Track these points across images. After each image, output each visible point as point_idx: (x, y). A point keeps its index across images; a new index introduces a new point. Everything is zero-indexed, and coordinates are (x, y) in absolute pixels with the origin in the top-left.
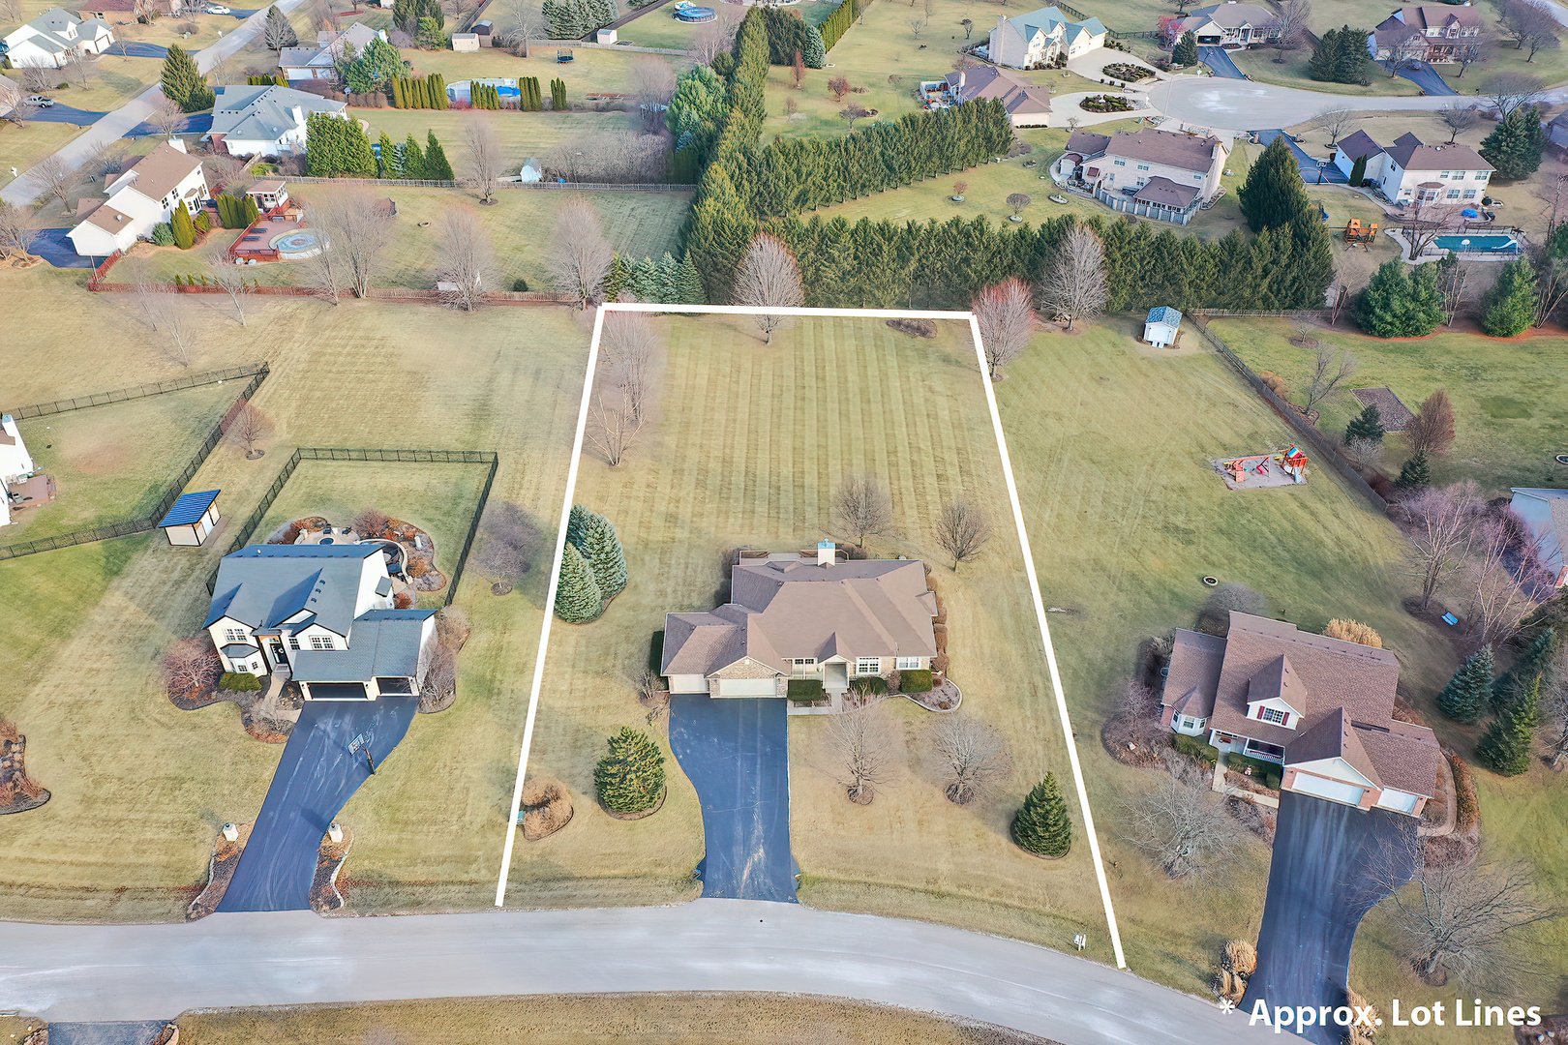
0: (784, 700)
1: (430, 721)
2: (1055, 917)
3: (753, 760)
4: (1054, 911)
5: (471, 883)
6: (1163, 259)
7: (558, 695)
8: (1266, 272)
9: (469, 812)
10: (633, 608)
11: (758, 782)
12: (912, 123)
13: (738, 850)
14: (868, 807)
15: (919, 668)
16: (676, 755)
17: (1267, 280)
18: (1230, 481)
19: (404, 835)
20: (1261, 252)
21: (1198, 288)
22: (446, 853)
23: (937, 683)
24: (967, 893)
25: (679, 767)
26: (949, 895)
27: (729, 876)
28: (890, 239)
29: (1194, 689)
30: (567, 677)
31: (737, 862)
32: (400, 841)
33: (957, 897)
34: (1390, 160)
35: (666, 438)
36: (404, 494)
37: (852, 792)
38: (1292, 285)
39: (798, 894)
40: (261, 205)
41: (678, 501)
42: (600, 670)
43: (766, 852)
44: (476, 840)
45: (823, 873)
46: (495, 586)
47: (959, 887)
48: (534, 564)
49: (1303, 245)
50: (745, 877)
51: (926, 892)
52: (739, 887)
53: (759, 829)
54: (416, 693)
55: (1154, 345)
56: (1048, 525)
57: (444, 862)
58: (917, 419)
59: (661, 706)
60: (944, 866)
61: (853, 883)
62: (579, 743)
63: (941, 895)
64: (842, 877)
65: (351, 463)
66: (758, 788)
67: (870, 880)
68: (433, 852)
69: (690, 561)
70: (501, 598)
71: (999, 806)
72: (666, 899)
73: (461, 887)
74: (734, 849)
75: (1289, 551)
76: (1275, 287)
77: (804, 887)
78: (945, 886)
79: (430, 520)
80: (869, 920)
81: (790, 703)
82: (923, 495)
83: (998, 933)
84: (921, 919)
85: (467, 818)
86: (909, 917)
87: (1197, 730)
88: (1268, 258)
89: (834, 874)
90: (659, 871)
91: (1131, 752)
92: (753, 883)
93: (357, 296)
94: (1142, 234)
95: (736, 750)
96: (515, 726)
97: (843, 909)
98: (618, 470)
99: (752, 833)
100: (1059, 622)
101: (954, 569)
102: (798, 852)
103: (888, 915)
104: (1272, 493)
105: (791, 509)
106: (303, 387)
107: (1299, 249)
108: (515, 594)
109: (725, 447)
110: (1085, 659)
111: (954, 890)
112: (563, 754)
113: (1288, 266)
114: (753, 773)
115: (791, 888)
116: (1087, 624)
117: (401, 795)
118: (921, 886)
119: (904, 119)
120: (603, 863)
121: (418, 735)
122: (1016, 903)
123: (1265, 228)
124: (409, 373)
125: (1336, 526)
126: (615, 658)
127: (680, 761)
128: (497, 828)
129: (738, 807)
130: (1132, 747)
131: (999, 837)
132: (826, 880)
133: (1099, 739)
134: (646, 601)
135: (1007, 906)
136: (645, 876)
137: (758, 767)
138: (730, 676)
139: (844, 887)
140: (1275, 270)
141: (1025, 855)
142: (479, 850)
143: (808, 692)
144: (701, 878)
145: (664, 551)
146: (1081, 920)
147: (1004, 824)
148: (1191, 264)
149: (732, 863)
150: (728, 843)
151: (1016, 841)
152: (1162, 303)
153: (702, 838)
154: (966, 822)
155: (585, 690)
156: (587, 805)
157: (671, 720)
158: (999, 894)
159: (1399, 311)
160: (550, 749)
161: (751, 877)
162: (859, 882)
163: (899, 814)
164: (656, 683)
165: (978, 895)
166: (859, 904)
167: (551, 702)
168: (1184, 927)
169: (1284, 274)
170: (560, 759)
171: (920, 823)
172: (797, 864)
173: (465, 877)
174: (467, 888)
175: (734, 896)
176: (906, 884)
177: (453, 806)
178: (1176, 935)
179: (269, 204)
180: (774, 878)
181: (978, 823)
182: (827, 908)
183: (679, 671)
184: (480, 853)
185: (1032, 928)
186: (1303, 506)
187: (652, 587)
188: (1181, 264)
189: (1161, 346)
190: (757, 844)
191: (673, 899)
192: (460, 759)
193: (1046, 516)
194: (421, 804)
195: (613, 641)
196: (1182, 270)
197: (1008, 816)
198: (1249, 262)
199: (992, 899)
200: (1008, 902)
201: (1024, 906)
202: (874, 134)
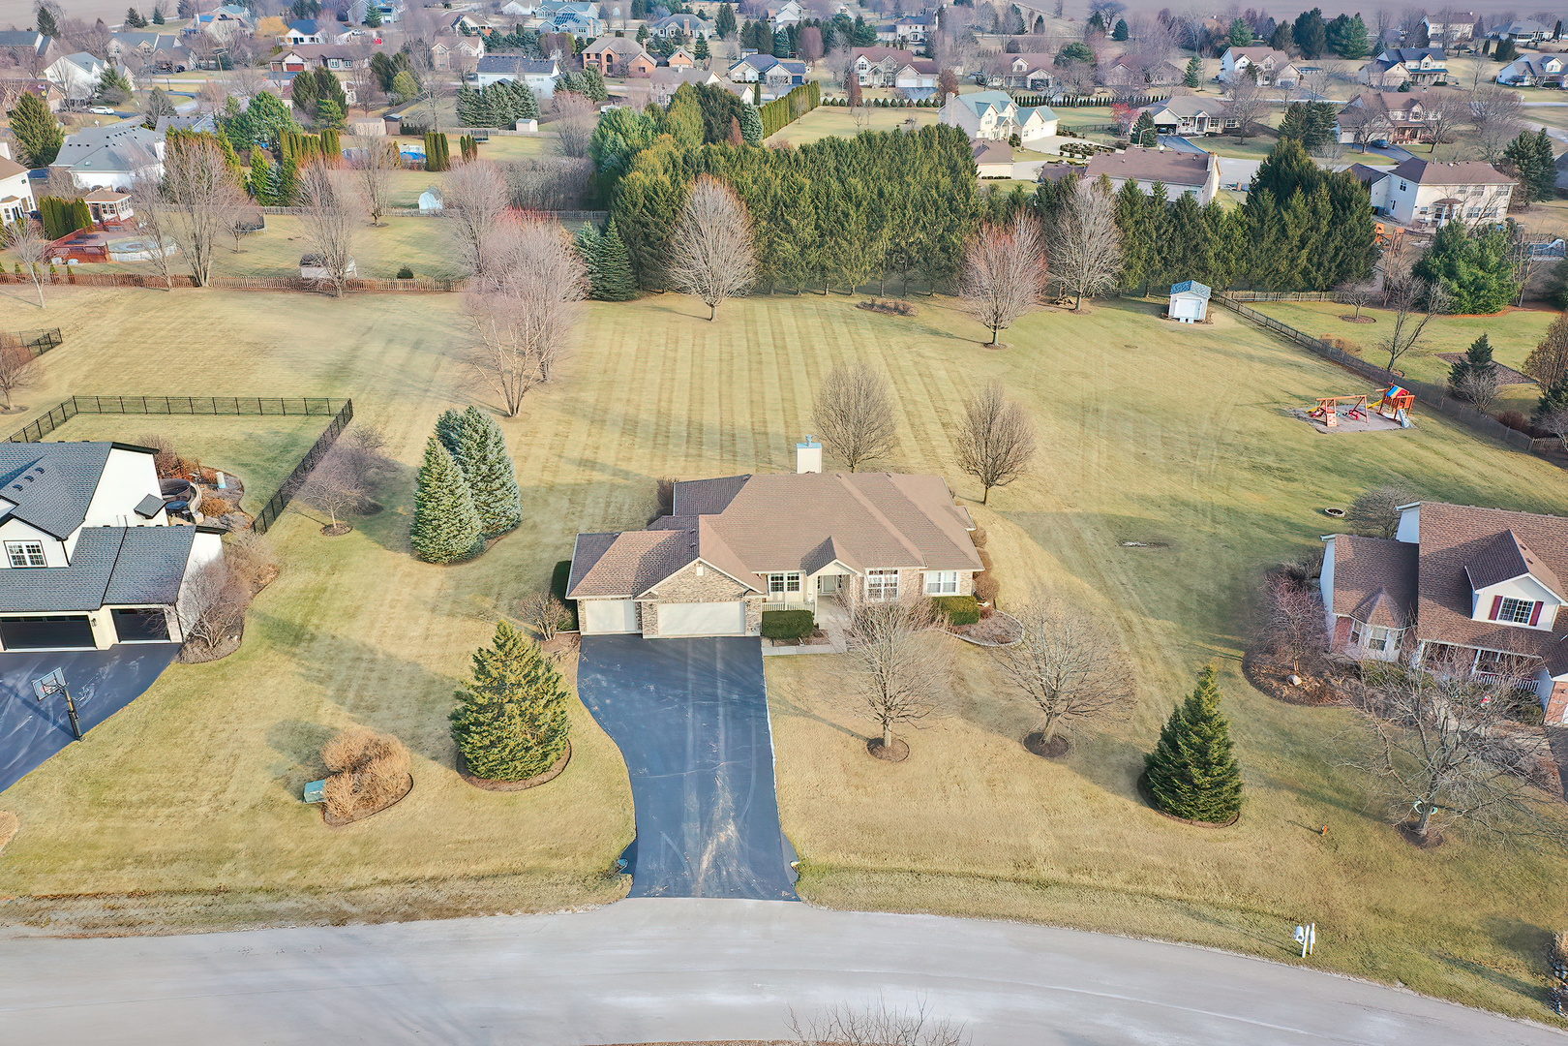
0: (756, 640)
1: (193, 672)
2: (1243, 911)
3: (712, 712)
4: (1240, 902)
5: (217, 892)
6: (1183, 226)
7: (406, 641)
8: (1303, 242)
9: (232, 787)
10: (530, 547)
11: (722, 737)
12: (869, 141)
13: (692, 828)
14: (903, 765)
15: (957, 593)
16: (588, 705)
17: (1305, 252)
18: (1321, 427)
19: (110, 823)
20: (1296, 217)
21: (1226, 261)
22: (181, 846)
23: (985, 614)
24: (1086, 880)
25: (593, 722)
26: (1057, 884)
27: (677, 864)
28: (858, 205)
29: (1380, 591)
30: (421, 621)
31: (690, 843)
32: (100, 831)
33: (1070, 886)
34: (1397, 180)
35: (582, 394)
36: (212, 445)
37: (875, 745)
38: (1336, 254)
39: (798, 889)
40: (97, 216)
41: (597, 448)
42: (475, 613)
43: (740, 831)
44: (238, 826)
45: (837, 858)
46: (327, 528)
47: (1070, 872)
48: (387, 508)
49: (1344, 210)
50: (704, 865)
51: (1017, 881)
52: (695, 880)
53: (725, 799)
54: (176, 637)
55: (1183, 320)
56: (1099, 465)
57: (173, 861)
58: (907, 377)
59: (566, 649)
60: (1040, 842)
61: (891, 872)
62: (432, 697)
63: (1043, 885)
64: (868, 863)
65: (149, 417)
66: (722, 744)
67: (918, 866)
68: (157, 846)
69: (613, 499)
70: (333, 539)
71: (1113, 760)
72: (566, 902)
73: (199, 898)
74: (685, 827)
75: (1423, 485)
76: (1315, 260)
77: (807, 879)
78: (1047, 872)
79: (245, 465)
80: (927, 922)
81: (765, 643)
82: (928, 439)
83: (1153, 936)
84: (1018, 918)
85: (228, 796)
86: (997, 916)
87: (1391, 653)
88: (1305, 224)
89: (855, 860)
90: (555, 864)
91: (1297, 687)
92: (719, 873)
93: (197, 284)
94: (1156, 200)
95: (685, 698)
96: (330, 677)
97: (879, 907)
98: (517, 421)
99: (715, 803)
100: (1142, 556)
101: (984, 503)
102: (794, 829)
103: (958, 913)
104: (1378, 437)
105: (752, 452)
106: (103, 354)
107: (1341, 213)
108: (356, 535)
109: (660, 400)
110: (1192, 590)
111: (1064, 877)
112: (405, 711)
113: (1329, 234)
114: (712, 727)
115: (784, 878)
116: (1183, 555)
117: (119, 767)
118: (1007, 871)
119: (860, 138)
120: (459, 855)
121: (168, 689)
122: (1172, 892)
123: (1298, 190)
124: (248, 343)
125: (1472, 463)
126: (497, 599)
127: (594, 714)
128: (277, 810)
129: (690, 770)
130: (1297, 680)
131: (1122, 799)
132: (844, 869)
133: (1241, 675)
134: (549, 540)
135: (1157, 897)
136: (530, 872)
137: (721, 718)
138: (672, 597)
139: (876, 878)
140: (1314, 238)
141: (1172, 823)
142: (241, 840)
143: (792, 627)
144: (630, 870)
145: (575, 493)
146: (1290, 915)
147: (1124, 781)
148: (1215, 232)
149: (682, 847)
150: (674, 820)
151: (1154, 803)
152: (1185, 278)
153: (631, 813)
154: (1063, 781)
155: (449, 635)
156: (437, 776)
157: (581, 664)
158: (1140, 880)
159: (1466, 278)
160: (385, 705)
161: (717, 863)
162: (900, 871)
163: (952, 773)
164: (558, 609)
165: (1105, 883)
166: (905, 899)
167: (393, 650)
168: (1466, 917)
169: (1325, 244)
170: (398, 717)
171: (991, 783)
172: (792, 848)
173: (210, 884)
174: (208, 899)
175: (685, 891)
176: (981, 871)
177: (206, 780)
178: (1459, 932)
179: (106, 217)
180: (755, 866)
181: (1081, 782)
182: (848, 905)
183: (594, 591)
184: (241, 846)
185: (1210, 927)
186: (1421, 446)
187: (557, 526)
188: (1204, 232)
189: (1191, 321)
190: (724, 818)
191: (579, 901)
192: (232, 718)
193: (1094, 456)
194: (150, 778)
195: (497, 580)
196: (1206, 239)
197: (1129, 771)
198: (1283, 230)
199: (1130, 888)
200: (1157, 890)
201: (1186, 896)
202: (828, 147)
